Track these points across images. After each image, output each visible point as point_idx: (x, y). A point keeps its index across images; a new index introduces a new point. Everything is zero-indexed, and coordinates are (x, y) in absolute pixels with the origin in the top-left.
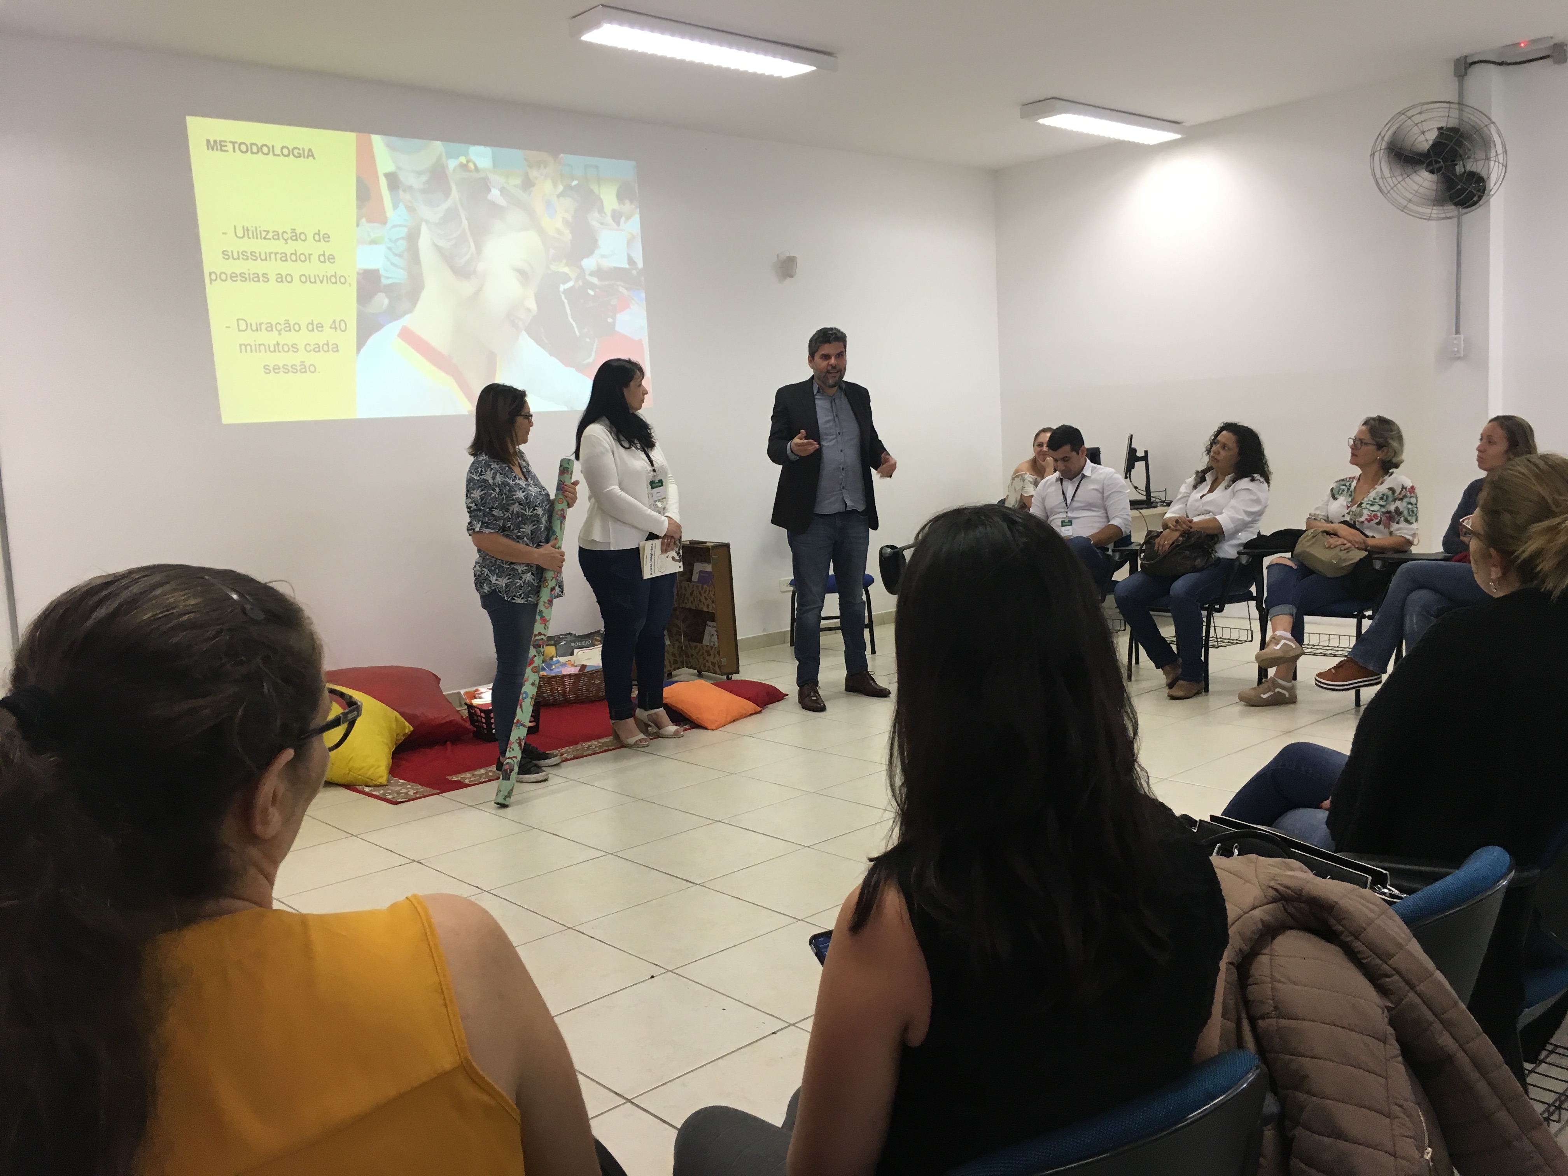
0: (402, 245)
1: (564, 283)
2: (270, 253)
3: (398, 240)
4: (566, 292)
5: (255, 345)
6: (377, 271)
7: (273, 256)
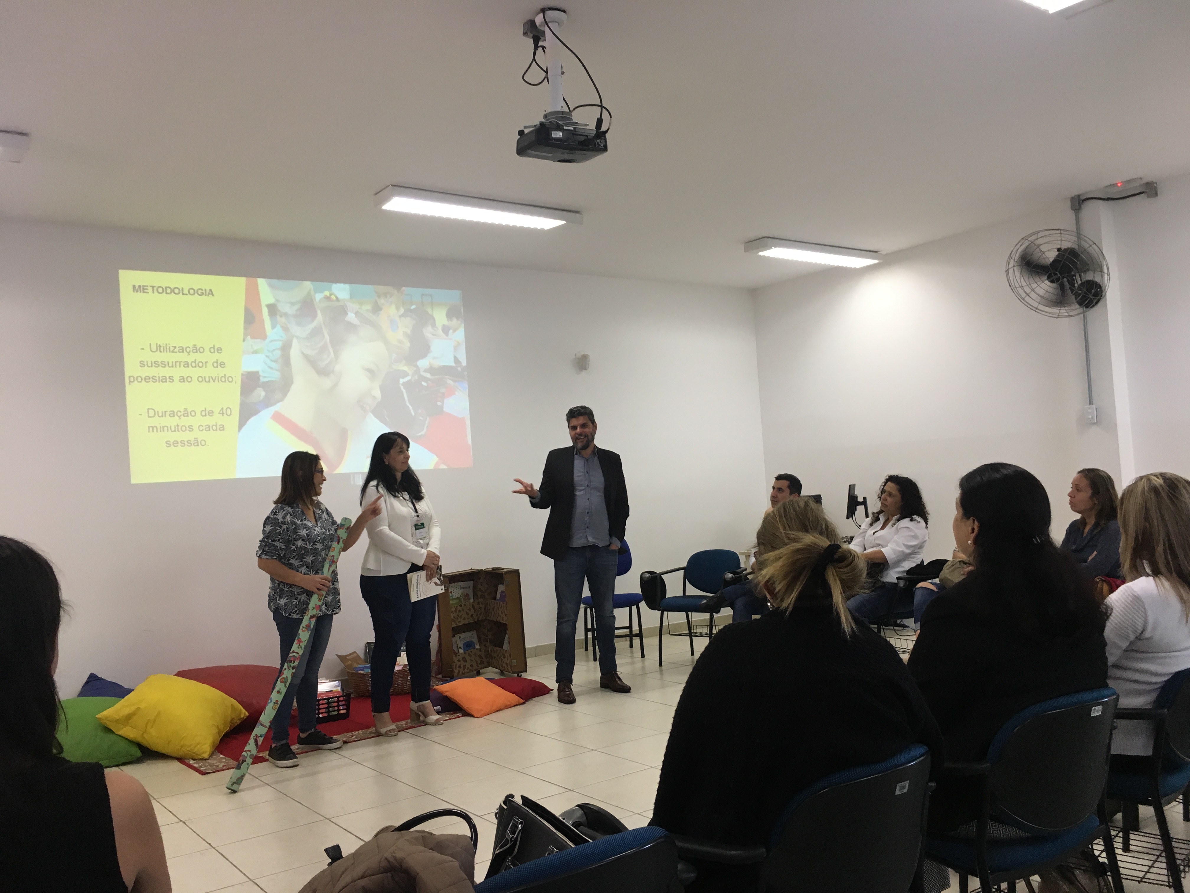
0: (278, 353)
1: (403, 378)
2: (176, 362)
3: (274, 350)
4: (404, 384)
5: (160, 427)
6: (258, 372)
7: (178, 364)
